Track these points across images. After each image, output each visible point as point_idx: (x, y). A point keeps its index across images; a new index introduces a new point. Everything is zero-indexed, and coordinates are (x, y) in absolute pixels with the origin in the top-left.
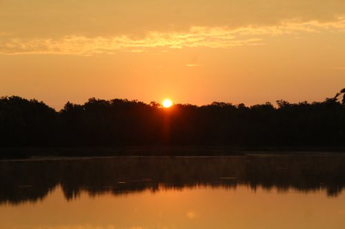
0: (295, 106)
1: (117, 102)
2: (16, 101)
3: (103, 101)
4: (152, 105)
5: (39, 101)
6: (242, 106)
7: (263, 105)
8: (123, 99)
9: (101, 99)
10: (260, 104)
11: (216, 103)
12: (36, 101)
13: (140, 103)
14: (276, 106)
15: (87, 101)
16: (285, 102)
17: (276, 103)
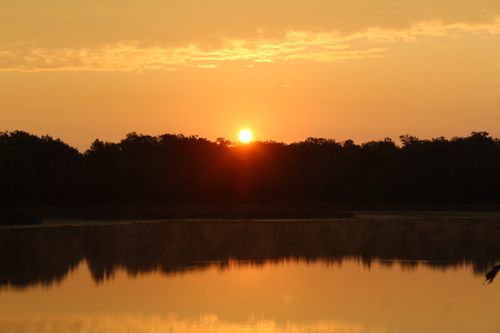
0: (427, 143)
1: (168, 139)
2: (21, 137)
3: (148, 137)
4: (218, 143)
5: (54, 139)
6: (349, 143)
7: (381, 143)
8: (177, 134)
9: (144, 134)
10: (376, 140)
11: (312, 139)
12: (50, 139)
13: (200, 139)
14: (400, 144)
15: (125, 138)
16: (412, 138)
17: (400, 139)
